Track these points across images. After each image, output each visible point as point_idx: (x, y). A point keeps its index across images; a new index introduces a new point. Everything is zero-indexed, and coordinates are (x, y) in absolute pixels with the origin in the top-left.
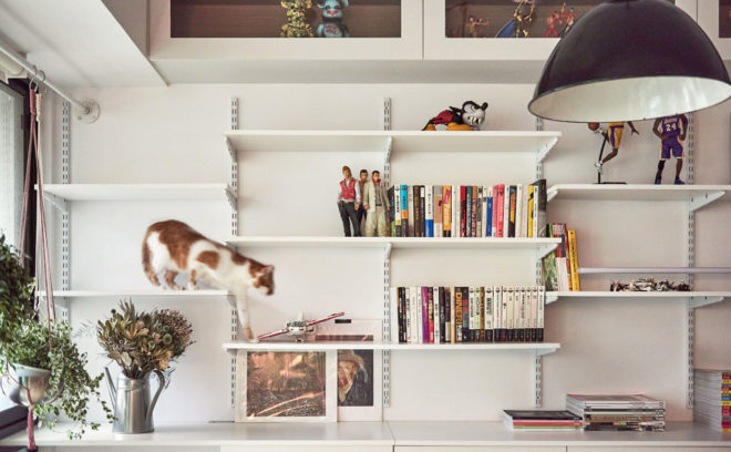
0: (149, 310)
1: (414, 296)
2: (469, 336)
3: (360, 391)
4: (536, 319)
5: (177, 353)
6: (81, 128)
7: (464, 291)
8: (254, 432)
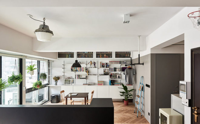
0: (57, 77)
1: (76, 75)
2: (80, 78)
3: (73, 82)
4: (85, 77)
5: (59, 79)
6: (53, 63)
7: (80, 75)
8: (65, 85)
